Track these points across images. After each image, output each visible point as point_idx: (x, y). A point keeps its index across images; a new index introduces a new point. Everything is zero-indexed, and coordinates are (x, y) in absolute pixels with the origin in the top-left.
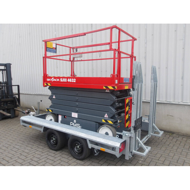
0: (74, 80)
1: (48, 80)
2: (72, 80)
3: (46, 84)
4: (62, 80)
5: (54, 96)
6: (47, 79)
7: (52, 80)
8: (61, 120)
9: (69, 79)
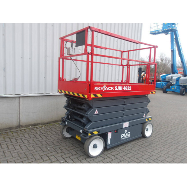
0: (129, 88)
1: (97, 89)
2: (127, 88)
3: (94, 95)
4: (117, 88)
5: (97, 111)
6: (95, 88)
7: (103, 89)
8: (111, 138)
9: (125, 87)
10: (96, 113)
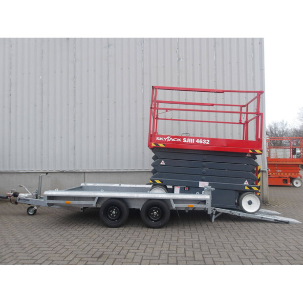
0: (206, 142)
1: (159, 139)
2: (203, 141)
3: (155, 144)
4: (187, 140)
5: (163, 161)
6: (157, 138)
7: (167, 140)
9: (198, 140)
10: (162, 164)
